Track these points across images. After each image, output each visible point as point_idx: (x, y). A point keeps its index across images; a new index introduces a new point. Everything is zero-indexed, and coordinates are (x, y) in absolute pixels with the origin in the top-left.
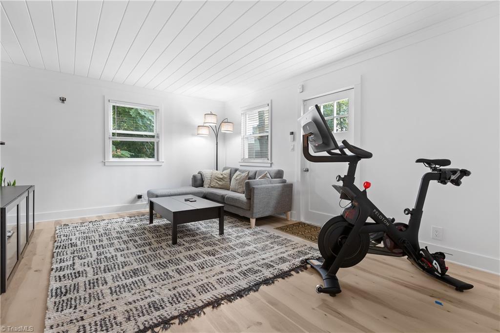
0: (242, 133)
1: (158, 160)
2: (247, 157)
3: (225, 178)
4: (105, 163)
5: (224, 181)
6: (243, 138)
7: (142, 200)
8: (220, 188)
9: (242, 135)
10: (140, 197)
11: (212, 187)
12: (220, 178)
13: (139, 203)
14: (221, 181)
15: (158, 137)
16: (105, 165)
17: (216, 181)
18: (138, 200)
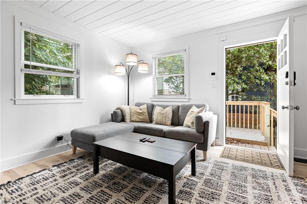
0: (153, 73)
1: (78, 97)
2: (157, 94)
3: (145, 112)
4: (15, 101)
5: (144, 115)
6: (154, 78)
7: (62, 142)
8: (141, 122)
9: (153, 75)
10: (60, 138)
11: (133, 121)
12: (140, 113)
13: (60, 145)
14: (141, 116)
15: (78, 73)
16: (15, 104)
17: (137, 115)
18: (58, 142)
